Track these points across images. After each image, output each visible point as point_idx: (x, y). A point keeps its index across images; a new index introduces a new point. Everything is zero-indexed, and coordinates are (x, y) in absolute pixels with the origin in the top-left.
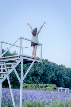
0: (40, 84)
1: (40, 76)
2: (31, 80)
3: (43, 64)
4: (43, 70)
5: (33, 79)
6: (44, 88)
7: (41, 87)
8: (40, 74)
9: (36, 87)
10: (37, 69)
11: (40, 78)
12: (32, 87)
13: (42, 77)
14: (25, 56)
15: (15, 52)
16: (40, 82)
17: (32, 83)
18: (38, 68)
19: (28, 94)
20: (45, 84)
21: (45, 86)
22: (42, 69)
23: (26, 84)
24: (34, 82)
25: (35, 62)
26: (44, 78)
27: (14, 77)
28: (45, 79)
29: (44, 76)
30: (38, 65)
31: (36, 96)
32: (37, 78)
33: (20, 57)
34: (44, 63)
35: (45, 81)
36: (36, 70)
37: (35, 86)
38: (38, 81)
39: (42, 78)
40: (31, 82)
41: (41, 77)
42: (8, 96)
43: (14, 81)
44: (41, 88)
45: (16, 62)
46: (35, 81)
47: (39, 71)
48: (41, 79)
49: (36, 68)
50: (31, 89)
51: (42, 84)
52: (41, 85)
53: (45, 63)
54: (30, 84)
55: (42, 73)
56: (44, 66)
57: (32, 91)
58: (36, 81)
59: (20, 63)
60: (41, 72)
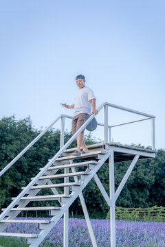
0: (151, 206)
1: (150, 187)
2: (128, 199)
3: (153, 161)
4: (155, 174)
5: (132, 195)
6: (159, 216)
7: (154, 213)
8: (148, 183)
9: (141, 215)
10: (141, 172)
11: (148, 193)
12: (133, 213)
13: (153, 190)
14: (116, 146)
15: (89, 136)
16: (150, 203)
17: (132, 206)
18: (143, 170)
19: (125, 232)
20: (161, 207)
21: (162, 212)
22: (153, 172)
23: (118, 208)
24: (136, 203)
25: (141, 157)
26: (158, 192)
27: (89, 193)
28: (161, 194)
29: (159, 189)
30: (143, 164)
31: (143, 235)
32: (141, 194)
33: (107, 147)
34: (156, 159)
35: (161, 199)
36: (138, 175)
37: (138, 213)
38: (144, 200)
39: (155, 193)
40: (129, 204)
41: (150, 191)
42: (79, 236)
43: (90, 202)
44: (152, 217)
45: (97, 160)
46: (138, 200)
47: (146, 177)
48: (151, 196)
49: (139, 171)
50: (130, 219)
51: (155, 207)
52: (152, 209)
53: (159, 158)
54: (128, 206)
55: (153, 180)
56: (156, 164)
57: (133, 223)
58: (141, 199)
59: (107, 161)
60: (150, 179)
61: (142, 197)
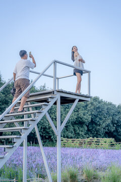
0: (88, 138)
1: (87, 124)
2: (72, 132)
3: (90, 105)
4: (91, 114)
5: (74, 130)
6: (93, 145)
7: (90, 143)
8: (86, 121)
9: (81, 144)
10: (81, 113)
11: (86, 128)
12: (75, 142)
13: (90, 126)
14: (62, 92)
15: (44, 87)
16: (87, 136)
17: (75, 137)
18: (83, 112)
19: (69, 155)
20: (95, 138)
21: (96, 142)
22: (90, 113)
23: (64, 139)
24: (77, 135)
26: (93, 127)
28: (95, 129)
29: (94, 125)
30: (83, 107)
31: (82, 158)
32: (81, 129)
33: (55, 93)
34: (92, 104)
35: (95, 133)
36: (79, 115)
37: (78, 142)
38: (83, 133)
39: (91, 128)
40: (72, 136)
41: (88, 126)
42: (35, 159)
43: (44, 135)
44: (88, 145)
45: (48, 102)
46: (79, 133)
47: (85, 117)
48: (88, 130)
49: (79, 112)
50: (73, 147)
51: (91, 138)
52: (88, 140)
53: (94, 103)
54: (71, 138)
55: (90, 119)
56: (92, 107)
57: (75, 149)
58: (81, 133)
59: (55, 103)
60: (87, 118)
61: (82, 131)
